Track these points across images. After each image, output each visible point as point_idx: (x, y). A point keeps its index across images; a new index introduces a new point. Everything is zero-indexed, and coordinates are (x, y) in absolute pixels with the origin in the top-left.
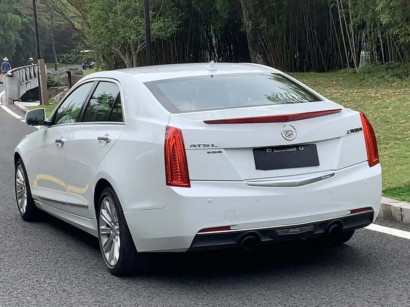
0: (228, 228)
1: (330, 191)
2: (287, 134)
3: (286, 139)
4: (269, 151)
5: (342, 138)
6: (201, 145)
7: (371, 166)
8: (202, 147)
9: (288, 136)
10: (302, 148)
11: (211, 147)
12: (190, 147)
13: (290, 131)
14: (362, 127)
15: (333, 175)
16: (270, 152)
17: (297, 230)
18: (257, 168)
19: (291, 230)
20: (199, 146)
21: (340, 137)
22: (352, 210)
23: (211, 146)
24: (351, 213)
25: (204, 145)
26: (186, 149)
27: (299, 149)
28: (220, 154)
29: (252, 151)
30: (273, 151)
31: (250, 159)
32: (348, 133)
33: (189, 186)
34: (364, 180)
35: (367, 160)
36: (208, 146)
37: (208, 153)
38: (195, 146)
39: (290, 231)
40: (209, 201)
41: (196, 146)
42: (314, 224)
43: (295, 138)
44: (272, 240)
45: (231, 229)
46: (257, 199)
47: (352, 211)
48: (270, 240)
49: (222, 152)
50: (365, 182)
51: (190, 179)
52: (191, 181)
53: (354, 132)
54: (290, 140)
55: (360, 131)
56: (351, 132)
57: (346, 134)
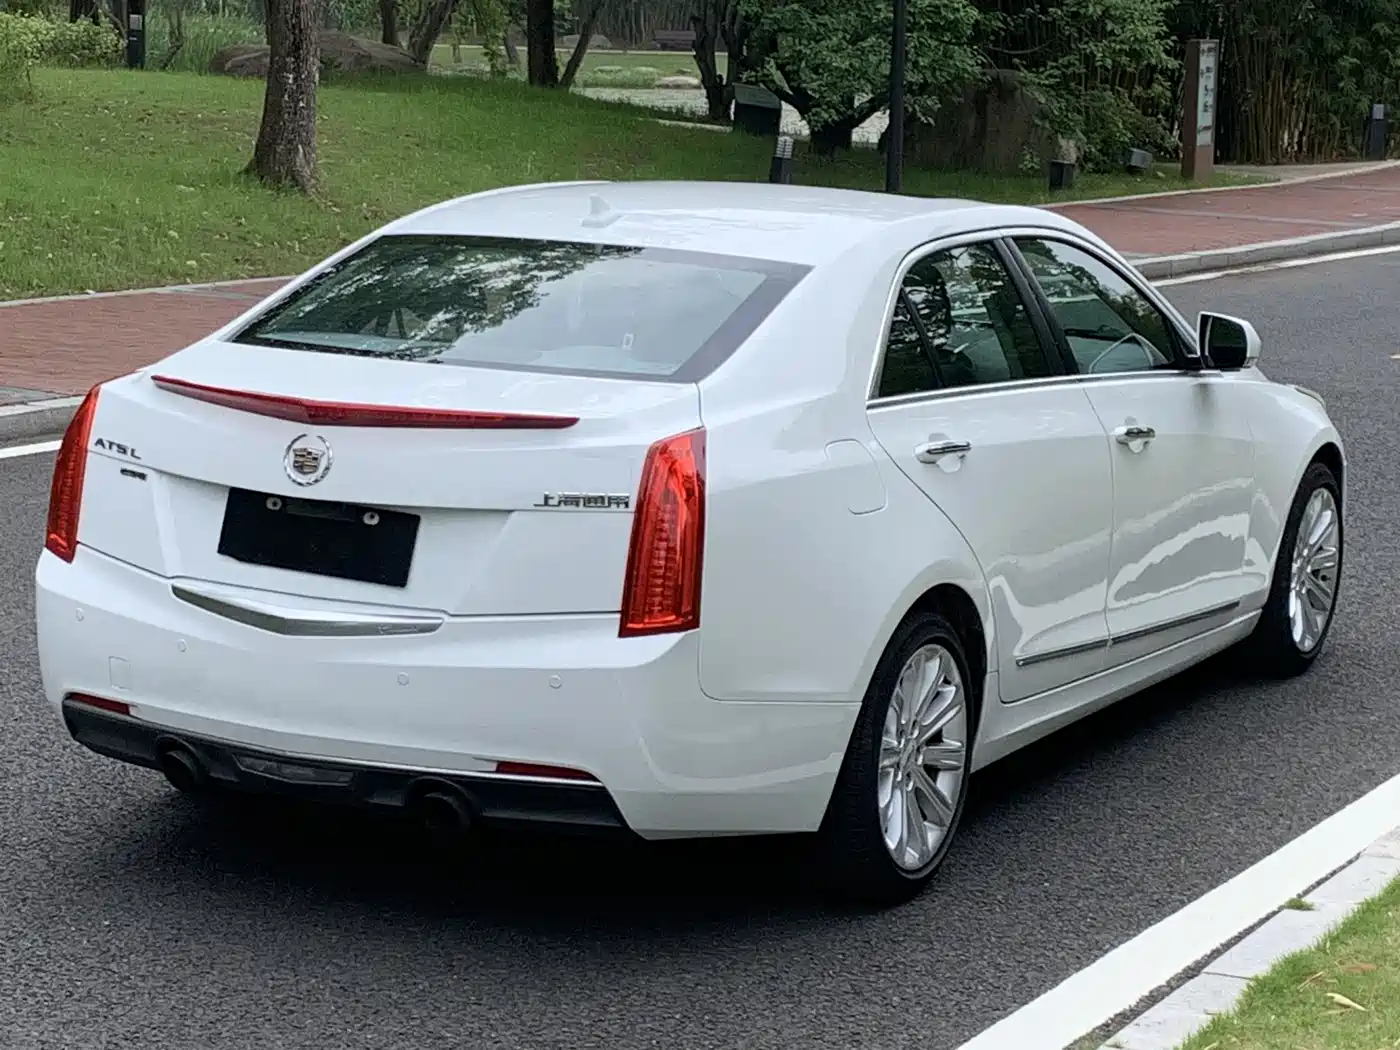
1: (400, 677)
2: (297, 462)
4: (275, 504)
5: (514, 515)
6: (113, 446)
7: (624, 632)
8: (114, 450)
10: (372, 517)
11: (128, 455)
12: (96, 444)
13: (310, 454)
14: (633, 494)
15: (431, 628)
16: (278, 508)
18: (225, 548)
19: (288, 770)
20: (111, 444)
21: (511, 511)
22: (505, 762)
23: (129, 451)
24: (498, 771)
25: (118, 445)
27: (365, 521)
28: (141, 482)
29: (227, 495)
30: (286, 507)
31: (213, 516)
32: (546, 504)
33: (70, 558)
34: (552, 671)
35: (620, 609)
36: (125, 450)
37: (124, 471)
38: (103, 444)
40: (79, 613)
41: (106, 444)
43: (317, 481)
45: (130, 713)
46: (181, 645)
47: (504, 766)
49: (148, 478)
50: (556, 681)
51: (78, 539)
52: (79, 546)
53: (577, 505)
54: (300, 484)
55: (614, 507)
56: (566, 503)
57: (536, 505)
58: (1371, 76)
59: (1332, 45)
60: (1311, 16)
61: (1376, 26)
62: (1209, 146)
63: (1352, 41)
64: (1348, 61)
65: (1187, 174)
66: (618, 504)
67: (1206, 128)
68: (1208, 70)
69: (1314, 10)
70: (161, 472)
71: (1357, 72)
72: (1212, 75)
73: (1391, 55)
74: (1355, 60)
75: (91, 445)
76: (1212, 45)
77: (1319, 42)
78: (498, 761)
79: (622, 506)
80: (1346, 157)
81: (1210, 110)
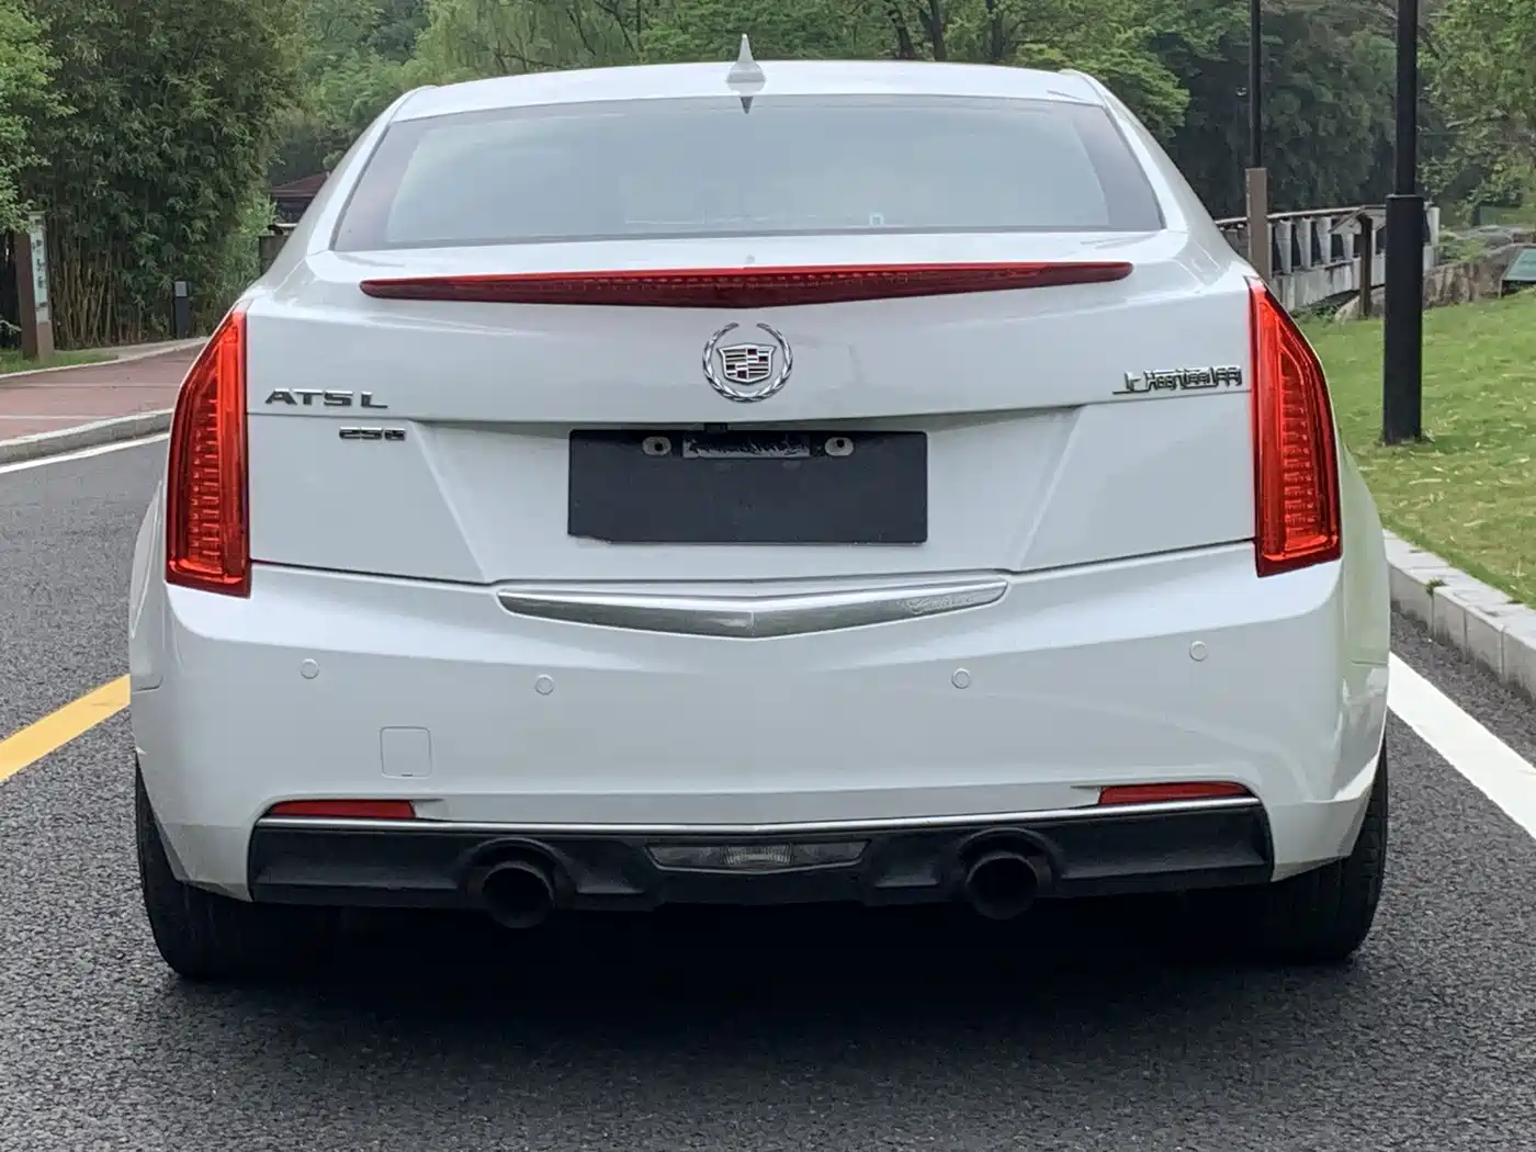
0: (402, 807)
1: (958, 677)
2: (729, 367)
3: (721, 392)
4: (659, 447)
5: (1085, 412)
6: (314, 399)
7: (1265, 568)
8: (318, 405)
9: (735, 378)
10: (841, 444)
11: (356, 408)
12: (269, 401)
13: (752, 352)
14: (1243, 364)
15: (991, 596)
16: (665, 452)
17: (777, 857)
19: (739, 855)
20: (307, 398)
21: (1074, 407)
22: (1112, 787)
23: (357, 401)
24: (1104, 802)
25: (328, 396)
26: (249, 410)
27: (824, 453)
28: (395, 444)
30: (677, 448)
33: (242, 589)
34: (1192, 635)
35: (1253, 535)
36: (346, 401)
37: (343, 435)
38: (288, 398)
39: (730, 860)
40: (307, 666)
41: (295, 398)
42: (867, 836)
43: (772, 392)
44: (637, 895)
45: (419, 815)
46: (542, 683)
47: (1110, 794)
48: (630, 891)
49: (407, 437)
50: (1195, 649)
51: (253, 556)
52: (255, 568)
53: (1175, 387)
54: (747, 400)
55: (1222, 383)
56: (1157, 387)
57: (1115, 393)
58: (169, 251)
59: (128, 221)
60: (105, 193)
61: (171, 201)
62: (47, 323)
63: (148, 216)
64: (147, 238)
65: (31, 355)
66: (1228, 382)
67: (43, 305)
68: (39, 243)
69: (107, 186)
70: (429, 423)
71: (154, 249)
72: (42, 247)
73: (189, 231)
74: (154, 236)
75: (256, 402)
76: (39, 218)
77: (115, 219)
78: (1102, 787)
79: (1233, 382)
80: (153, 336)
81: (44, 285)
